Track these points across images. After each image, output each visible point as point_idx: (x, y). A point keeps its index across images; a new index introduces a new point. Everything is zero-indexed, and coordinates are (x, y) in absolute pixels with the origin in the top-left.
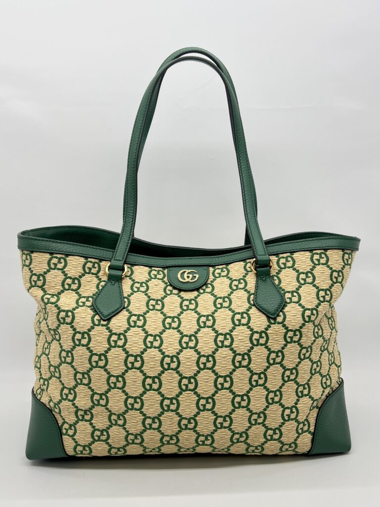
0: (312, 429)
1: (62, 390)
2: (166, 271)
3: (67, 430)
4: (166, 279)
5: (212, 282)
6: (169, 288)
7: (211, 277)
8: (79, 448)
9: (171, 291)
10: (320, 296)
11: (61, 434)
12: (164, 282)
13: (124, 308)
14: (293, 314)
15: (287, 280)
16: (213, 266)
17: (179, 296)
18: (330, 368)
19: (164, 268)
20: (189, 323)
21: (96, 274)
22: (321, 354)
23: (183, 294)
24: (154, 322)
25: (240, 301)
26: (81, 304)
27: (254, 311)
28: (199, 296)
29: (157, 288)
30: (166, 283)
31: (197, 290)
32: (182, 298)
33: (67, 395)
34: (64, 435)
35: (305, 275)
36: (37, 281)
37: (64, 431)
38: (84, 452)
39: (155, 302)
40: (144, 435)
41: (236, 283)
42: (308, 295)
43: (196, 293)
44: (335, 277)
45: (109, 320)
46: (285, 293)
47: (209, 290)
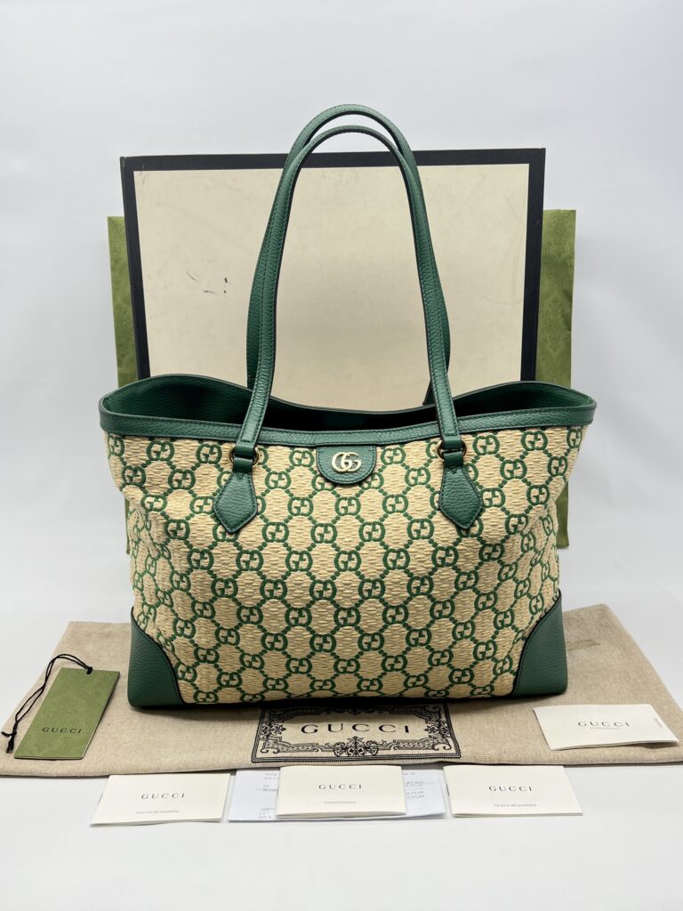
0: (515, 667)
1: (175, 622)
2: (314, 452)
3: (183, 673)
4: (314, 465)
5: (380, 470)
6: (319, 479)
7: (380, 463)
8: (201, 696)
9: (322, 485)
10: (532, 495)
11: (176, 678)
12: (312, 470)
13: (257, 514)
14: (492, 523)
15: (487, 471)
16: (383, 446)
17: (334, 493)
18: (542, 585)
19: (312, 448)
20: (348, 534)
21: (216, 463)
22: (531, 570)
23: (337, 489)
24: (300, 534)
25: (420, 503)
26: (197, 509)
27: (438, 517)
28: (361, 492)
29: (302, 479)
30: (315, 472)
31: (360, 483)
32: (338, 496)
33: (182, 629)
34: (180, 679)
35: (512, 465)
36: (133, 476)
37: (180, 674)
38: (208, 700)
39: (299, 502)
40: (289, 680)
41: (413, 474)
42: (516, 496)
43: (358, 488)
44: (555, 468)
45: (238, 532)
46: (484, 491)
47: (375, 483)
